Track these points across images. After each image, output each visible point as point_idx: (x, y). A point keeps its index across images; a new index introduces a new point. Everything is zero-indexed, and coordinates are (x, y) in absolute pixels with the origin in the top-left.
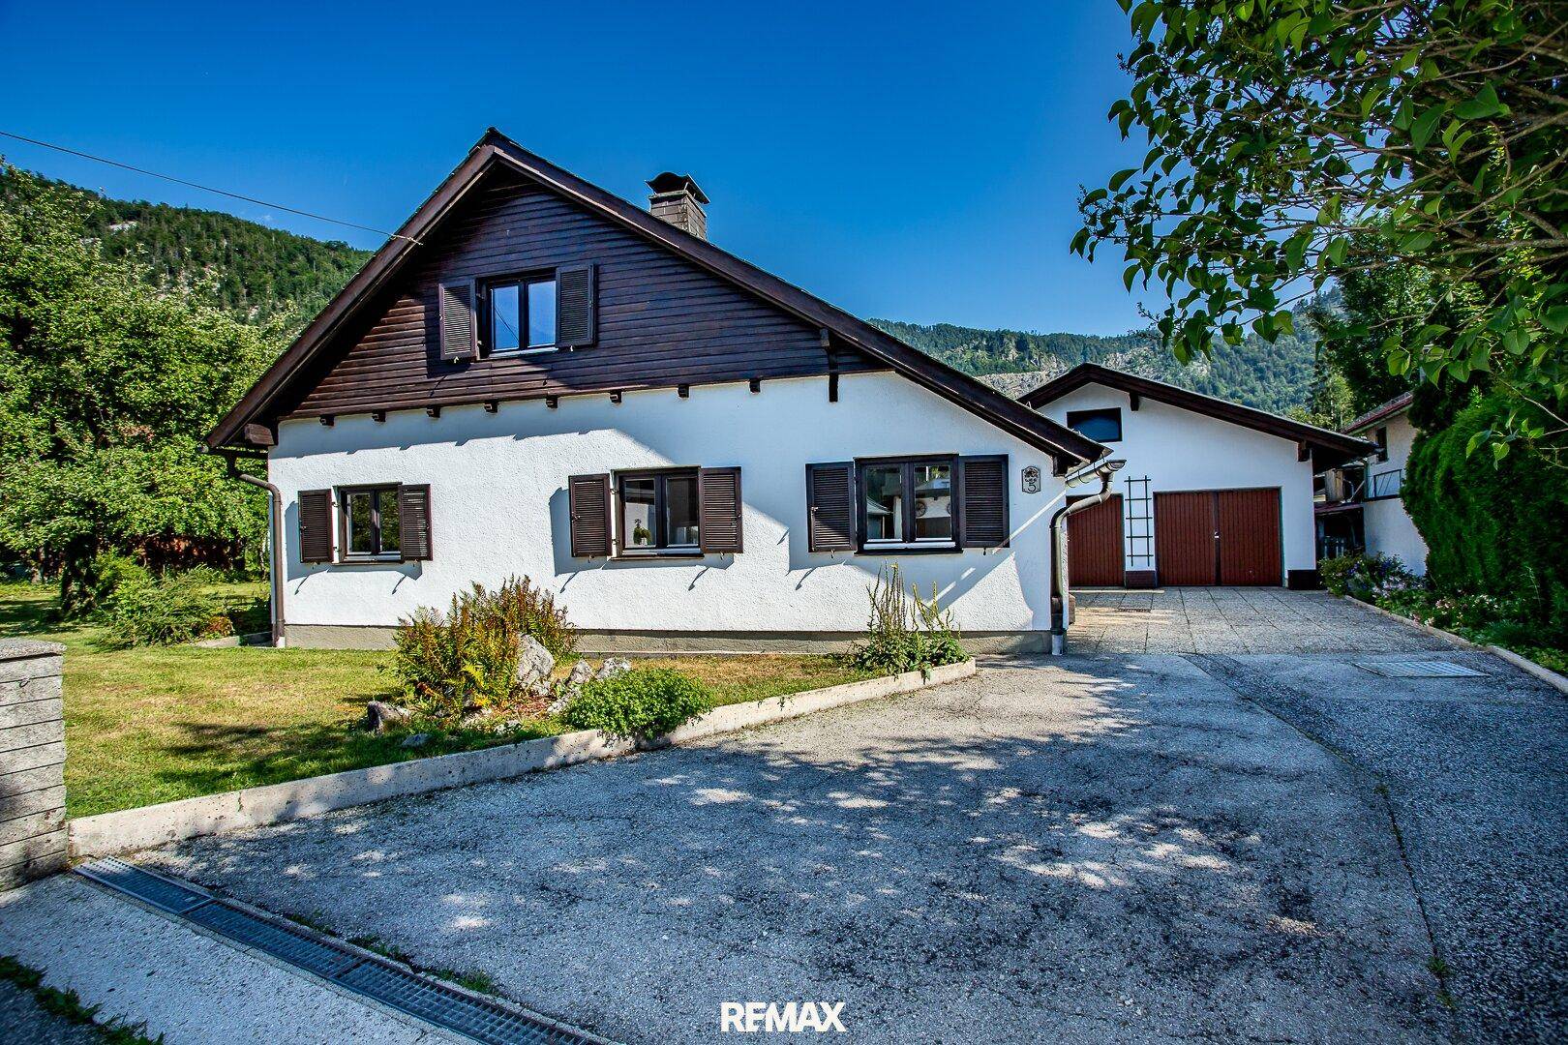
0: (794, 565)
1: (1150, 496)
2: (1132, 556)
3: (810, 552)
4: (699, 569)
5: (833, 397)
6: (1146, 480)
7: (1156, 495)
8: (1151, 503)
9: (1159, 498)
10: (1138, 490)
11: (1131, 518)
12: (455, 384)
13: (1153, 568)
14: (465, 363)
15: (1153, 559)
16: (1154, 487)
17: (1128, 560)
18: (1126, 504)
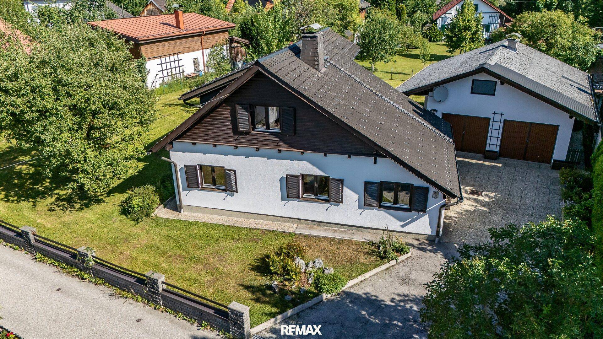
0: (359, 208)
1: (502, 121)
2: (490, 144)
3: (364, 205)
4: (329, 205)
5: (375, 163)
6: (502, 114)
7: (505, 121)
8: (502, 124)
9: (506, 123)
10: (497, 118)
11: (492, 129)
12: (242, 139)
13: (498, 150)
14: (247, 133)
15: (498, 147)
16: (504, 118)
17: (488, 146)
18: (491, 123)
